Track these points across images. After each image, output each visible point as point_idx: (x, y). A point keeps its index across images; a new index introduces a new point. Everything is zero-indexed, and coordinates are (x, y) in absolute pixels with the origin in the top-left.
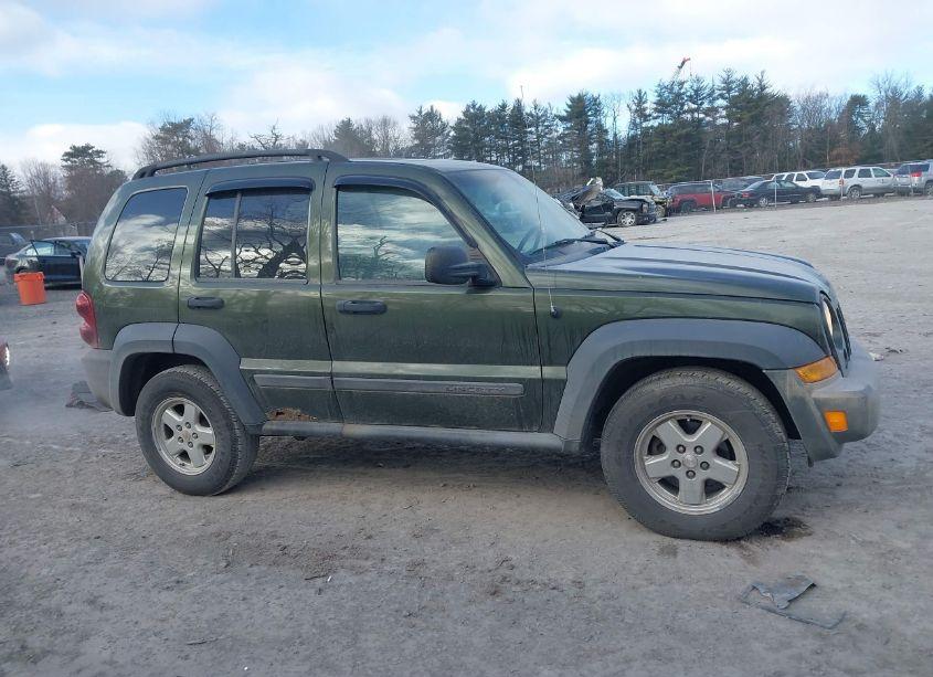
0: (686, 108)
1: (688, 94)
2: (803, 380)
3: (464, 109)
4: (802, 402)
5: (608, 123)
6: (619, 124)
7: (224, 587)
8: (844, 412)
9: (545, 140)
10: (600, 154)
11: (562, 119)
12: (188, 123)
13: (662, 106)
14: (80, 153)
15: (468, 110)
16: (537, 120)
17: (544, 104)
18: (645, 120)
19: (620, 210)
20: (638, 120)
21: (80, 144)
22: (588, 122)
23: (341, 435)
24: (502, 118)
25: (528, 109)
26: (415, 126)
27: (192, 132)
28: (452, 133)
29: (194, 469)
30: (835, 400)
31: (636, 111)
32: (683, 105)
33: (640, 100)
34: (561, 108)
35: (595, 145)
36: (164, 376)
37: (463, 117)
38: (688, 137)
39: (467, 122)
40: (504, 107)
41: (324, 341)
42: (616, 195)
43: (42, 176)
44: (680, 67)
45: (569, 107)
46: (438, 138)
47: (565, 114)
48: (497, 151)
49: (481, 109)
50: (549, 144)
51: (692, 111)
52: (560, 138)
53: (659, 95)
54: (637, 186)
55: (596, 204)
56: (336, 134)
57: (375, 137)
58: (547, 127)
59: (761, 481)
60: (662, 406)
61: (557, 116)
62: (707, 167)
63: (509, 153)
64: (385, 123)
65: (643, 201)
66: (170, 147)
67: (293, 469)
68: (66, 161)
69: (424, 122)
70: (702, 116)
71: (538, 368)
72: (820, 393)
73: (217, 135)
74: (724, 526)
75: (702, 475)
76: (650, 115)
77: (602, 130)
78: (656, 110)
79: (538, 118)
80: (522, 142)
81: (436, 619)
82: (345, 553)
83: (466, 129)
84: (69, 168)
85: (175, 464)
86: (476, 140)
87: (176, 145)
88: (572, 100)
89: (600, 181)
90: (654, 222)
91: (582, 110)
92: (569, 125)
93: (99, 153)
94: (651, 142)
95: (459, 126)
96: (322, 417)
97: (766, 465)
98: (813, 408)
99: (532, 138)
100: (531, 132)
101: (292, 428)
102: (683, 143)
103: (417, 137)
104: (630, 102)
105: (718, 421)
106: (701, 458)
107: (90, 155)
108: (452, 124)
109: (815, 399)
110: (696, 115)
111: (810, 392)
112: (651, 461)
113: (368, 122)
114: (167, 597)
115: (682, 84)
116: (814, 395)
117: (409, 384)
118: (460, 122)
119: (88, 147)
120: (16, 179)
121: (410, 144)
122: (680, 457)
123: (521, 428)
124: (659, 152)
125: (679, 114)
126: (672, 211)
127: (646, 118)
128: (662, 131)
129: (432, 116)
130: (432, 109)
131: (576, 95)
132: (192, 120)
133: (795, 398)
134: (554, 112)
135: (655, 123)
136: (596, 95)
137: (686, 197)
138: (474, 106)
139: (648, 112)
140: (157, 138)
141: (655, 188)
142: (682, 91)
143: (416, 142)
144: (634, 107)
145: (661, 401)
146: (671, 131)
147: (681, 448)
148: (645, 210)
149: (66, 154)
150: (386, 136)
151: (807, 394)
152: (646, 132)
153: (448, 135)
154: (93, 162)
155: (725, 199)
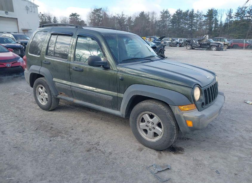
0: (245, 15)
1: (248, 11)
2: (181, 110)
3: (176, 11)
4: (179, 116)
5: (219, 19)
6: (222, 19)
7: (31, 135)
8: (192, 121)
9: (199, 22)
10: (215, 28)
11: (205, 16)
12: (100, 9)
13: (238, 14)
14: (74, 15)
15: (177, 11)
16: (197, 16)
17: (200, 11)
18: (231, 18)
19: (212, 46)
20: (229, 18)
21: (74, 13)
22: (213, 18)
23: (73, 102)
24: (187, 14)
25: (195, 12)
26: (161, 15)
27: (101, 12)
28: (172, 18)
29: (44, 103)
30: (190, 117)
31: (229, 15)
32: (244, 14)
33: (230, 12)
34: (205, 13)
35: (214, 25)
36: (39, 79)
37: (176, 13)
38: (244, 25)
39: (176, 15)
40: (188, 11)
41: (69, 77)
42: (212, 41)
43: (64, 20)
44: (247, 2)
45: (208, 12)
46: (168, 19)
47: (206, 14)
48: (184, 24)
49: (181, 11)
50: (200, 23)
51: (248, 17)
52: (203, 22)
53: (238, 11)
54: (221, 39)
55: (205, 43)
56: (140, 15)
57: (150, 17)
58: (200, 18)
59: (166, 136)
60: (144, 110)
61: (203, 15)
62: (249, 35)
63: (187, 25)
64: (153, 13)
65: (220, 44)
66: (95, 15)
67: (70, 108)
68: (70, 17)
69: (164, 14)
70: (250, 18)
71: (117, 93)
72: (185, 115)
73: (108, 13)
74: (156, 146)
75: (153, 131)
76: (233, 17)
77: (216, 20)
78: (235, 15)
79: (198, 15)
80: (192, 22)
81: (70, 154)
82: (63, 132)
83: (176, 17)
84: (71, 19)
85: (40, 101)
86: (179, 20)
87: (97, 15)
88: (209, 10)
89: (208, 36)
90: (222, 50)
91: (211, 14)
92: (207, 18)
93: (78, 15)
94: (232, 25)
95: (174, 16)
96: (69, 96)
97: (168, 132)
98: (183, 119)
99: (195, 21)
100: (195, 19)
101: (63, 98)
102: (242, 27)
103: (161, 18)
104: (227, 13)
105: (158, 117)
106: (153, 126)
107: (76, 16)
108: (172, 15)
109: (183, 116)
110: (249, 18)
111: (182, 114)
112: (141, 124)
113: (149, 12)
114: (18, 134)
115: (246, 8)
116: (184, 115)
117: (87, 92)
118: (174, 14)
119: (76, 14)
120: (58, 21)
121: (159, 20)
122: (148, 124)
123: (113, 109)
124: (234, 29)
125: (243, 17)
126: (229, 47)
127: (231, 17)
128: (236, 22)
129: (167, 12)
130: (167, 10)
131: (210, 9)
132: (101, 8)
133: (177, 115)
134: (203, 14)
135: (234, 19)
136: (216, 10)
137: (236, 44)
138: (179, 10)
139: (232, 16)
140: (92, 12)
141: (226, 40)
142: (245, 10)
143: (161, 19)
144: (228, 14)
145: (143, 108)
146: (239, 23)
147: (148, 122)
148: (219, 46)
149: (71, 15)
150: (153, 17)
151: (181, 114)
152: (231, 22)
153: (170, 18)
154: (76, 18)
155: (248, 46)
